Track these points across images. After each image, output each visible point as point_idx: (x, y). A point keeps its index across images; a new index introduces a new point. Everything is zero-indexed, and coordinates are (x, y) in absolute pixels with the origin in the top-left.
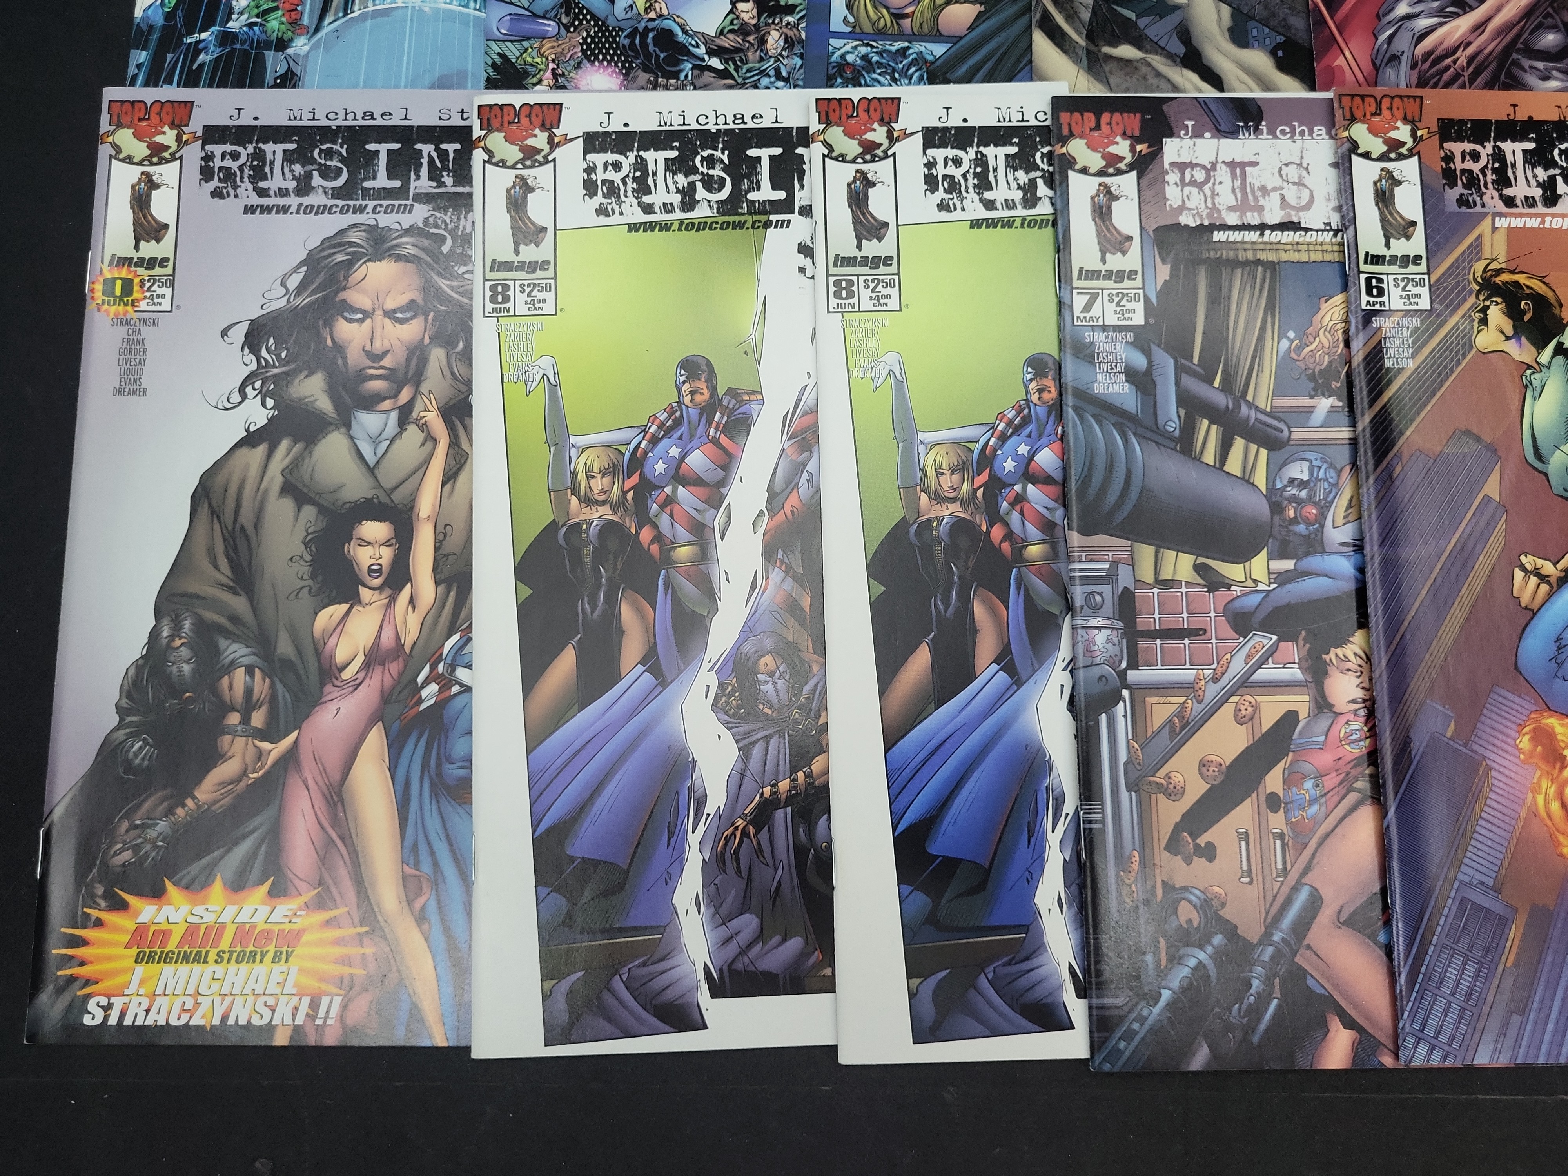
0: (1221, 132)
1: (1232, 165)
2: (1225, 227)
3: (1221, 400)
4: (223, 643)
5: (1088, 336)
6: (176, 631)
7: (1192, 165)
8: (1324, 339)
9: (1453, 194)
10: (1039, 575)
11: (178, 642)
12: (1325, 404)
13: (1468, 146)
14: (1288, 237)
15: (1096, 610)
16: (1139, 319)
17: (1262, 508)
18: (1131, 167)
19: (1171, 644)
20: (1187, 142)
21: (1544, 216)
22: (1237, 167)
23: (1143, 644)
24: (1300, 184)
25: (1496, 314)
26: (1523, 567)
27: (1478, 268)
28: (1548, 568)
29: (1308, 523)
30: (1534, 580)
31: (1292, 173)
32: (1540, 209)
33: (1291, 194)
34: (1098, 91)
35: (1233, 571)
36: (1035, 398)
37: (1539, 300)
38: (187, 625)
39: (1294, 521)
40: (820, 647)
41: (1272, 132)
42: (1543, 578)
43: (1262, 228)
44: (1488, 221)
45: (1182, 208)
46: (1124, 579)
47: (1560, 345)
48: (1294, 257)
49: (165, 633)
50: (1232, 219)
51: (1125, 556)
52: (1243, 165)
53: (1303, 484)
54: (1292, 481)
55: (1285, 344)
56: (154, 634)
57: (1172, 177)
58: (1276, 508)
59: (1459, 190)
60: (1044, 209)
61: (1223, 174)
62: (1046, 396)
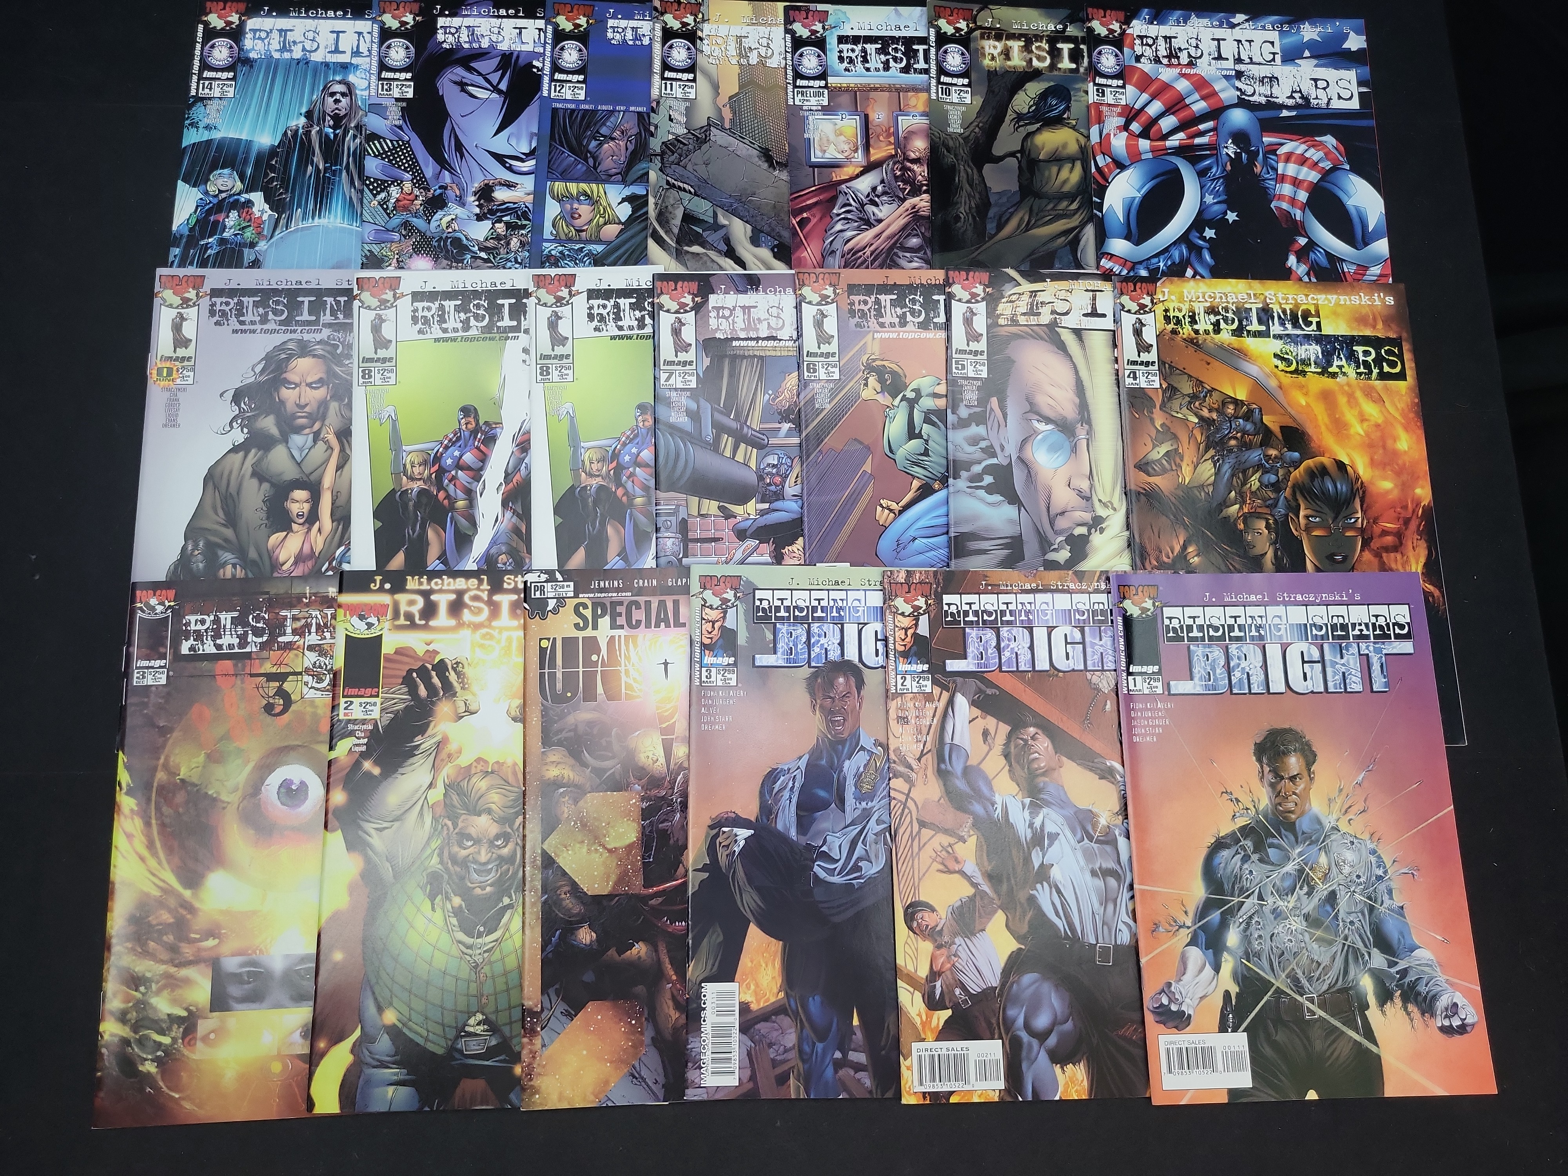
0: (739, 291)
1: (743, 308)
2: (739, 339)
3: (734, 425)
4: (220, 552)
5: (668, 394)
6: (196, 547)
7: (723, 308)
8: (787, 394)
9: (853, 321)
10: (641, 513)
11: (196, 552)
12: (786, 426)
13: (862, 298)
14: (771, 343)
15: (667, 529)
16: (693, 385)
17: (754, 479)
18: (692, 309)
19: (706, 545)
20: (721, 296)
21: (899, 333)
22: (746, 309)
23: (691, 545)
24: (778, 317)
25: (872, 381)
26: (881, 506)
27: (865, 358)
28: (894, 506)
29: (777, 486)
30: (886, 511)
31: (774, 311)
32: (898, 328)
33: (773, 322)
34: (682, 270)
35: (738, 509)
36: (641, 425)
37: (893, 373)
38: (201, 544)
39: (770, 484)
40: (529, 552)
41: (765, 291)
42: (891, 510)
43: (757, 339)
44: (870, 336)
45: (718, 329)
46: (683, 514)
47: (904, 396)
48: (773, 353)
49: (190, 548)
50: (743, 335)
51: (684, 503)
52: (749, 308)
53: (774, 466)
54: (768, 465)
55: (767, 396)
56: (184, 549)
57: (713, 314)
58: (761, 478)
59: (857, 319)
60: (648, 330)
61: (739, 312)
62: (646, 424)
